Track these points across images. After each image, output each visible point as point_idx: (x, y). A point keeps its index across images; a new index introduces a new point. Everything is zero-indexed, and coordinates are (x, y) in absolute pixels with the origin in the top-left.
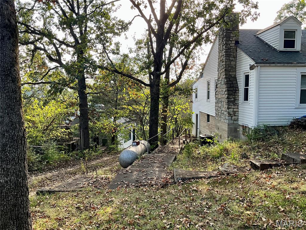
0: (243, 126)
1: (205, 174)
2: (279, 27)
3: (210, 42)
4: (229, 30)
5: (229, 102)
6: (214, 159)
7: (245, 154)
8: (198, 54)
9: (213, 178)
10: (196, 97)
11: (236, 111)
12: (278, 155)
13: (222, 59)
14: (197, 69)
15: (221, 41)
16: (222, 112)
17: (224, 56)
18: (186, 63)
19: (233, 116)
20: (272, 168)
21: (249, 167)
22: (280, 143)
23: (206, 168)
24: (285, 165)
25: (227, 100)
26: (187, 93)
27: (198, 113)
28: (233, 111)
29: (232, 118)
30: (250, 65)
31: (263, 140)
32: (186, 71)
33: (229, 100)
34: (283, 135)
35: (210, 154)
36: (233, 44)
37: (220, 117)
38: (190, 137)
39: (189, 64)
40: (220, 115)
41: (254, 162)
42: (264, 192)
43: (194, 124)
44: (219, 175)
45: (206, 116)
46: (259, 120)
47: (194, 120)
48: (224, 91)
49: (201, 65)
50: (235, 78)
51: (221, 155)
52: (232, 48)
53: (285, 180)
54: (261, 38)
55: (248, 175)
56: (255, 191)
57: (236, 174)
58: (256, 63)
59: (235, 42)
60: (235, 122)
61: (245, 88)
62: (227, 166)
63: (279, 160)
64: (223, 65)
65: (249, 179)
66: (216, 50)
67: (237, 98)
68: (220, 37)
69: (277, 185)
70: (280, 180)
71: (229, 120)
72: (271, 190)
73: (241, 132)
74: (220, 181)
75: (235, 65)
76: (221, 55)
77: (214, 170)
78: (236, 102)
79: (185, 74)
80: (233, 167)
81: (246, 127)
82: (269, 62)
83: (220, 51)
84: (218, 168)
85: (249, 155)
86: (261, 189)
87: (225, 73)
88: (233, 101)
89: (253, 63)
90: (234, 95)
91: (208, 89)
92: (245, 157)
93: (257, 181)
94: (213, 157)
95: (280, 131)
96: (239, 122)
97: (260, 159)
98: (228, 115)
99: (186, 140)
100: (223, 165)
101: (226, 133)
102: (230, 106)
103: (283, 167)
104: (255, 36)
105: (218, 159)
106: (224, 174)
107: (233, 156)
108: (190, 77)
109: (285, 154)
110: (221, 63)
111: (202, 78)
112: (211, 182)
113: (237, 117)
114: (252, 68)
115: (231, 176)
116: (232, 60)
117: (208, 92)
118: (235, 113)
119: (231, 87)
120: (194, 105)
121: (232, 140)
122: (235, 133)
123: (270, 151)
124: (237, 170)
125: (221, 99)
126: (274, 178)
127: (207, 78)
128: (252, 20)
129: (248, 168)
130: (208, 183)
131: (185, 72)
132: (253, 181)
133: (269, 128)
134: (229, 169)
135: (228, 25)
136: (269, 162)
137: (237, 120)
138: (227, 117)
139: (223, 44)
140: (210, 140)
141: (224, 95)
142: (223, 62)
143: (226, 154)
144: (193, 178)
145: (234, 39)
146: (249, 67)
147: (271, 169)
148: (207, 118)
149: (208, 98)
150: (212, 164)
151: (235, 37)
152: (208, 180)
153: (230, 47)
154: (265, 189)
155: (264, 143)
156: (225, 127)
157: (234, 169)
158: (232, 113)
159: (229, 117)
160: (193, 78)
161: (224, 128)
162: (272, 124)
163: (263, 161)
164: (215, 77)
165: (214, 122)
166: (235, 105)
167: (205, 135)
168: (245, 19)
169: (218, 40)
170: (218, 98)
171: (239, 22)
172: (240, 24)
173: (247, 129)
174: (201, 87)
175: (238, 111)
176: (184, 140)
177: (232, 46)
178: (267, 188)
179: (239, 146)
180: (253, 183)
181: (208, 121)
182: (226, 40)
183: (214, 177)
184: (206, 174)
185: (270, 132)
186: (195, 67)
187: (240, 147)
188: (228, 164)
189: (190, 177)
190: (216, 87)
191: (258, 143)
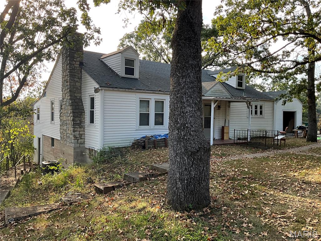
0: (90, 149)
1: (45, 209)
2: (120, 54)
3: (52, 59)
4: (73, 50)
5: (75, 125)
6: (58, 188)
7: (90, 178)
8: (40, 71)
9: (53, 211)
10: (38, 118)
11: (82, 134)
12: (121, 176)
13: (66, 79)
14: (39, 87)
15: (64, 60)
16: (68, 135)
17: (69, 76)
18: (25, 79)
19: (79, 139)
20: (115, 190)
21: (94, 192)
22: (123, 164)
23: (48, 200)
24: (126, 185)
25: (72, 122)
26: (26, 113)
27: (41, 137)
28: (79, 134)
29: (78, 141)
30: (95, 88)
31: (108, 162)
32: (25, 88)
33: (74, 122)
34: (126, 156)
35: (53, 183)
36: (77, 65)
37: (66, 141)
38: (30, 166)
39: (29, 80)
40: (65, 138)
41: (98, 186)
42: (105, 217)
43: (35, 149)
44: (61, 206)
45: (50, 140)
46: (104, 143)
47: (36, 145)
48: (69, 112)
49: (43, 83)
50: (80, 100)
51: (66, 183)
52: (77, 69)
53: (125, 201)
54: (105, 62)
55: (92, 201)
56: (97, 218)
57: (79, 203)
58: (100, 87)
59: (79, 63)
60: (81, 146)
61: (90, 111)
62: (71, 195)
63: (122, 181)
64: (67, 85)
65: (92, 205)
66: (59, 69)
67: (84, 121)
68: (63, 56)
69: (118, 207)
70: (121, 201)
71: (75, 144)
72: (112, 213)
73: (88, 156)
74: (62, 213)
75: (81, 87)
76: (65, 75)
77: (56, 202)
78: (82, 125)
79: (23, 92)
80: (77, 195)
81: (92, 149)
82: (112, 87)
83: (64, 71)
84: (61, 199)
85: (95, 179)
86: (103, 213)
87: (70, 94)
88: (79, 123)
89: (97, 86)
90: (80, 118)
91: (52, 109)
92: (90, 182)
93: (100, 206)
94: (56, 187)
95: (123, 152)
96: (85, 145)
97: (104, 182)
98: (74, 138)
99: (25, 170)
100: (67, 194)
101: (71, 157)
102: (76, 129)
103: (124, 187)
104: (99, 59)
105: (61, 188)
106: (67, 205)
107: (77, 183)
108: (31, 94)
109: (127, 174)
110: (65, 83)
111: (45, 98)
112: (51, 216)
113: (83, 140)
114: (96, 91)
115: (74, 206)
116: (77, 81)
117: (53, 113)
118: (81, 136)
119: (76, 109)
120: (36, 127)
121: (78, 165)
122: (81, 157)
123: (114, 173)
124: (81, 197)
125: (66, 121)
126: (115, 200)
127: (51, 98)
128: (95, 44)
129: (92, 193)
130: (48, 219)
131: (23, 89)
132: (96, 207)
133: (113, 150)
134: (73, 198)
135: (72, 45)
136: (112, 184)
137: (84, 143)
138: (73, 140)
139: (67, 64)
140: (54, 167)
141: (69, 117)
142: (67, 82)
143: (71, 181)
144: (30, 216)
145: (78, 60)
146: (94, 89)
147: (113, 192)
148: (51, 142)
149: (52, 119)
150: (55, 194)
151: (79, 58)
152: (48, 215)
153: (75, 67)
154: (107, 213)
155: (109, 165)
156: (71, 151)
157: (77, 197)
158: (78, 136)
159: (75, 141)
160: (35, 96)
161: (69, 152)
162: (116, 146)
163: (107, 183)
164: (59, 97)
165: (59, 146)
166: (81, 128)
167: (49, 161)
168: (89, 42)
169: (61, 58)
170: (63, 120)
171: (83, 44)
172: (84, 46)
173: (94, 151)
174: (43, 107)
175: (84, 134)
176: (22, 169)
177: (76, 66)
178: (109, 212)
179: (84, 171)
180: (96, 209)
181: (53, 145)
182: (70, 60)
183: (56, 209)
184: (47, 207)
185: (114, 154)
186: (36, 85)
187: (86, 172)
188: (73, 192)
189: (26, 215)
190: (61, 109)
191: (103, 166)
